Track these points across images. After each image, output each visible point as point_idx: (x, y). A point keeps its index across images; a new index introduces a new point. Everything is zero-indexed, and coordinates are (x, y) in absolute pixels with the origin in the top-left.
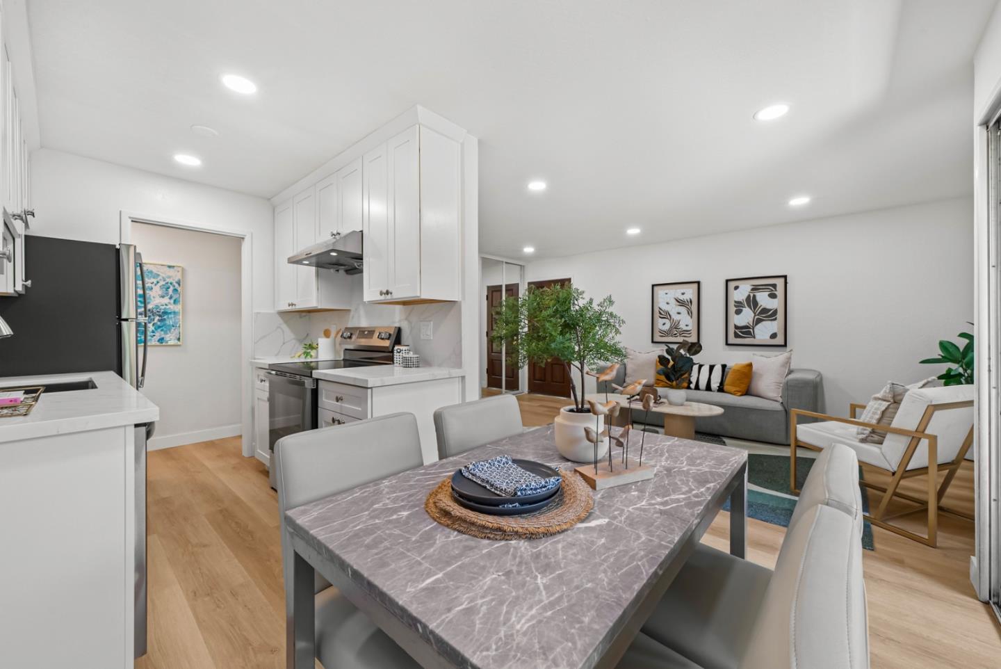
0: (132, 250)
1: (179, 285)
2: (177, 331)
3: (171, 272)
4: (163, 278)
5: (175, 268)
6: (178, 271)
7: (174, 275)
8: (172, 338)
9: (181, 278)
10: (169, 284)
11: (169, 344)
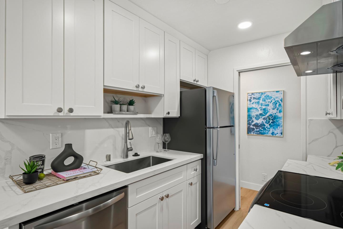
4: (274, 98)
6: (281, 94)
7: (279, 96)
8: (278, 133)
9: (283, 97)
10: (277, 102)
11: (276, 136)
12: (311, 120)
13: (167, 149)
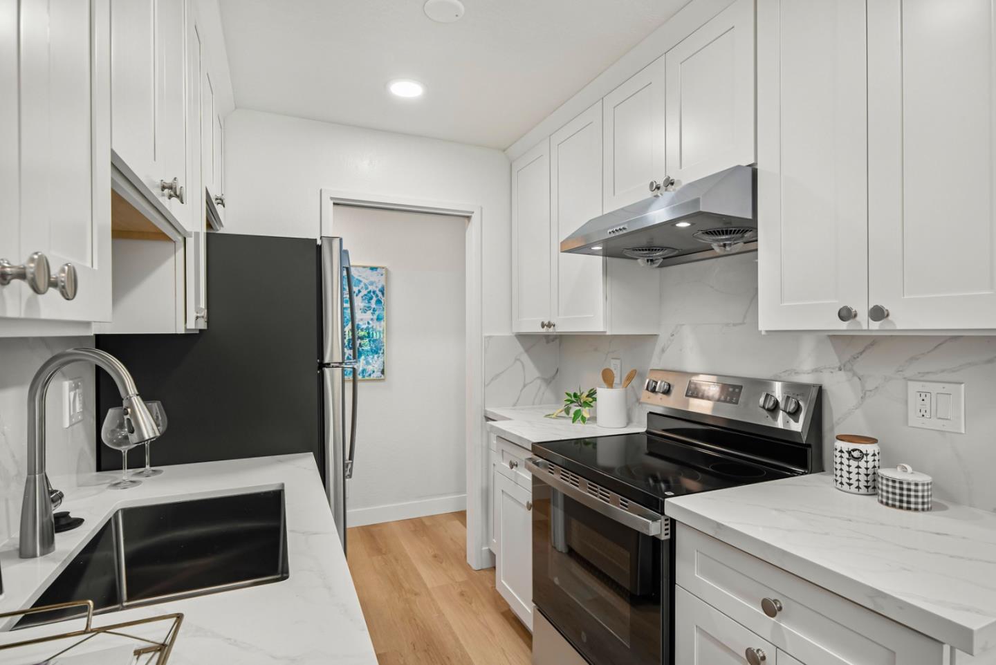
0: (336, 243)
1: (383, 294)
2: (381, 360)
3: (374, 276)
4: (365, 285)
5: (379, 270)
6: (382, 275)
7: (377, 281)
8: (376, 370)
9: (385, 284)
10: (372, 293)
11: (372, 377)
12: (490, 337)
13: (148, 467)
